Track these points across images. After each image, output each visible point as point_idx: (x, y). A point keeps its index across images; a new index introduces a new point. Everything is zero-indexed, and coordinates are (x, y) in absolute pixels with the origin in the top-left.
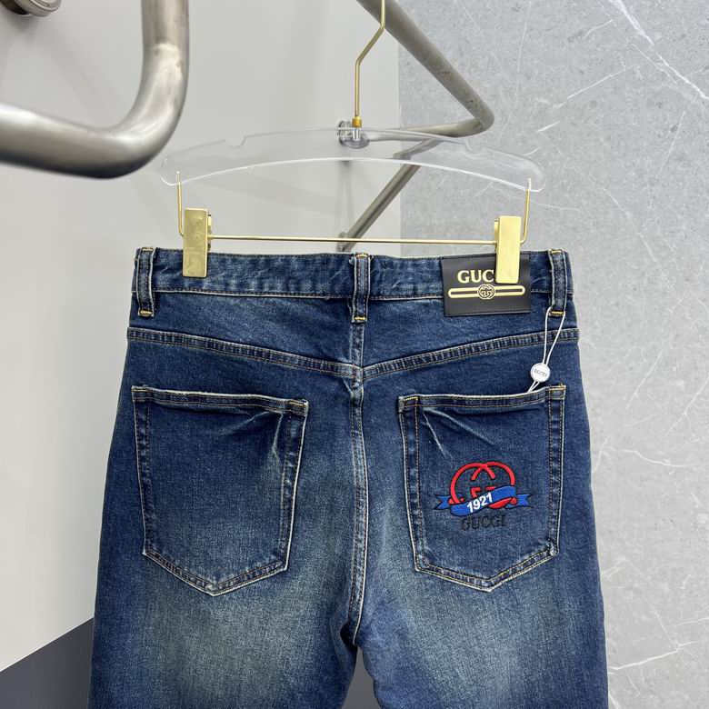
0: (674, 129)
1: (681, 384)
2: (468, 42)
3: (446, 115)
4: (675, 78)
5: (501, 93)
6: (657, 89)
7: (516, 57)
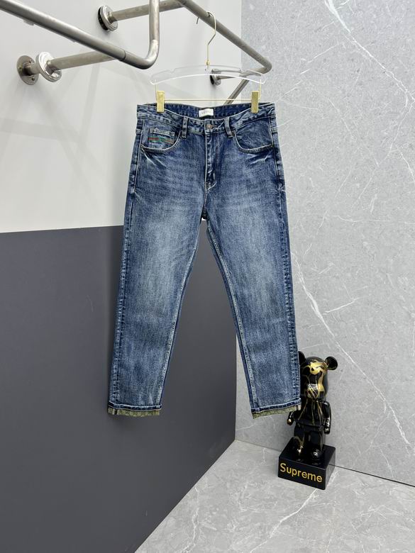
0: (358, 71)
1: (358, 185)
2: (272, 33)
4: (359, 48)
5: (285, 57)
6: (351, 53)
7: (292, 40)
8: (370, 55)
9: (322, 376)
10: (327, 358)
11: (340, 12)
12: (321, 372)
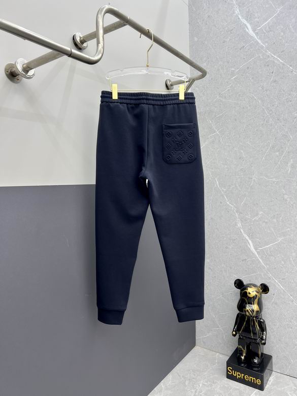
6: (267, 61)
7: (224, 57)
8: (281, 61)
9: (257, 298)
10: (261, 285)
11: (257, 34)
12: (256, 295)
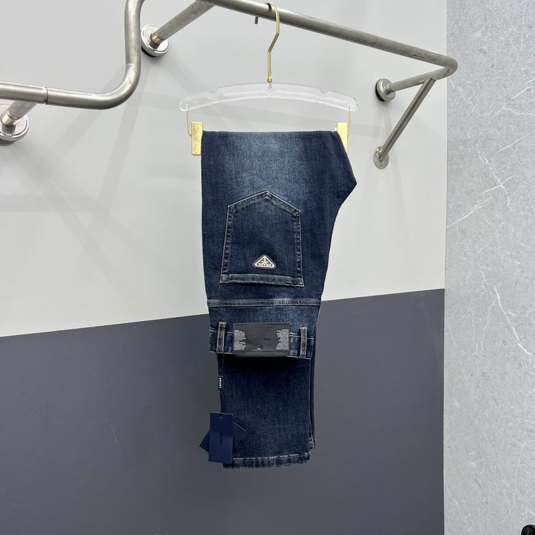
2: (490, 11)
3: (476, 64)
5: (511, 42)
7: (522, 14)
